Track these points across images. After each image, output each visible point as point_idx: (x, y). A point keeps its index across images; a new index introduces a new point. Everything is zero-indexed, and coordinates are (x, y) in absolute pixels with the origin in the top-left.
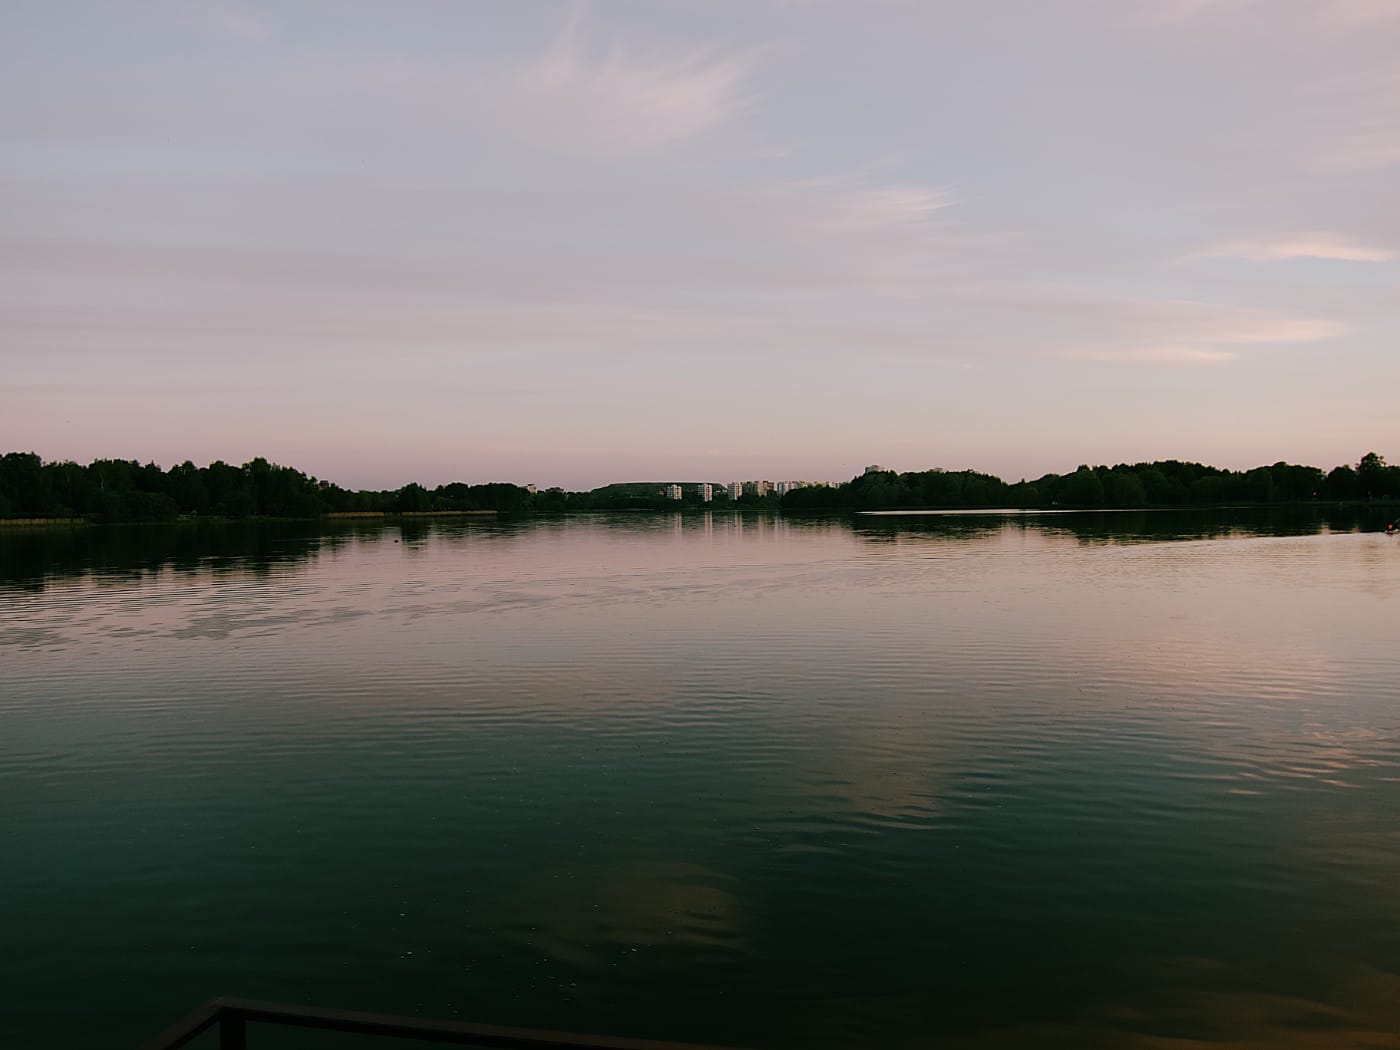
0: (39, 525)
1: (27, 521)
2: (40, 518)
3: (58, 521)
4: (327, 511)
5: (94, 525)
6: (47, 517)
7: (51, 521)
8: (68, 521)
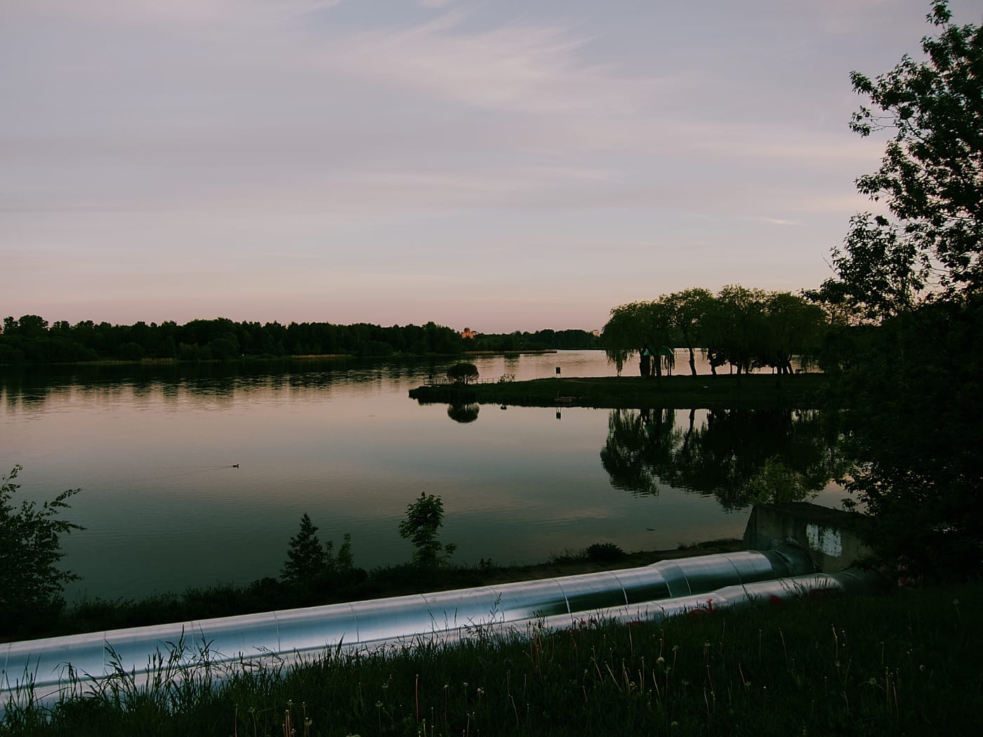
0: (333, 358)
1: (328, 356)
2: (333, 354)
3: (341, 355)
4: (464, 351)
5: (355, 358)
6: (336, 354)
7: (338, 356)
8: (344, 356)
